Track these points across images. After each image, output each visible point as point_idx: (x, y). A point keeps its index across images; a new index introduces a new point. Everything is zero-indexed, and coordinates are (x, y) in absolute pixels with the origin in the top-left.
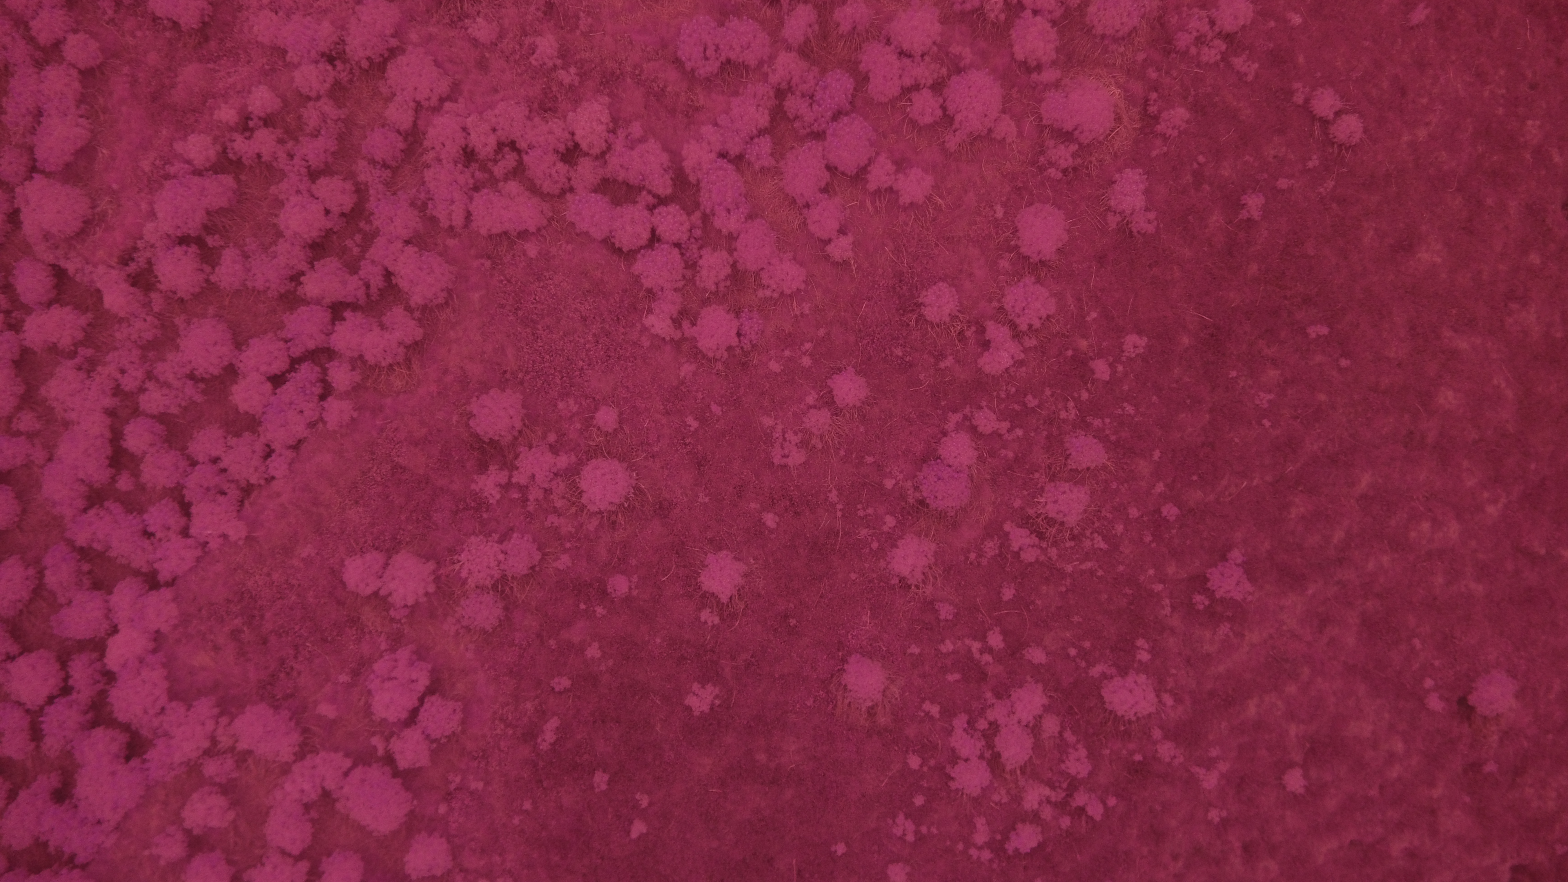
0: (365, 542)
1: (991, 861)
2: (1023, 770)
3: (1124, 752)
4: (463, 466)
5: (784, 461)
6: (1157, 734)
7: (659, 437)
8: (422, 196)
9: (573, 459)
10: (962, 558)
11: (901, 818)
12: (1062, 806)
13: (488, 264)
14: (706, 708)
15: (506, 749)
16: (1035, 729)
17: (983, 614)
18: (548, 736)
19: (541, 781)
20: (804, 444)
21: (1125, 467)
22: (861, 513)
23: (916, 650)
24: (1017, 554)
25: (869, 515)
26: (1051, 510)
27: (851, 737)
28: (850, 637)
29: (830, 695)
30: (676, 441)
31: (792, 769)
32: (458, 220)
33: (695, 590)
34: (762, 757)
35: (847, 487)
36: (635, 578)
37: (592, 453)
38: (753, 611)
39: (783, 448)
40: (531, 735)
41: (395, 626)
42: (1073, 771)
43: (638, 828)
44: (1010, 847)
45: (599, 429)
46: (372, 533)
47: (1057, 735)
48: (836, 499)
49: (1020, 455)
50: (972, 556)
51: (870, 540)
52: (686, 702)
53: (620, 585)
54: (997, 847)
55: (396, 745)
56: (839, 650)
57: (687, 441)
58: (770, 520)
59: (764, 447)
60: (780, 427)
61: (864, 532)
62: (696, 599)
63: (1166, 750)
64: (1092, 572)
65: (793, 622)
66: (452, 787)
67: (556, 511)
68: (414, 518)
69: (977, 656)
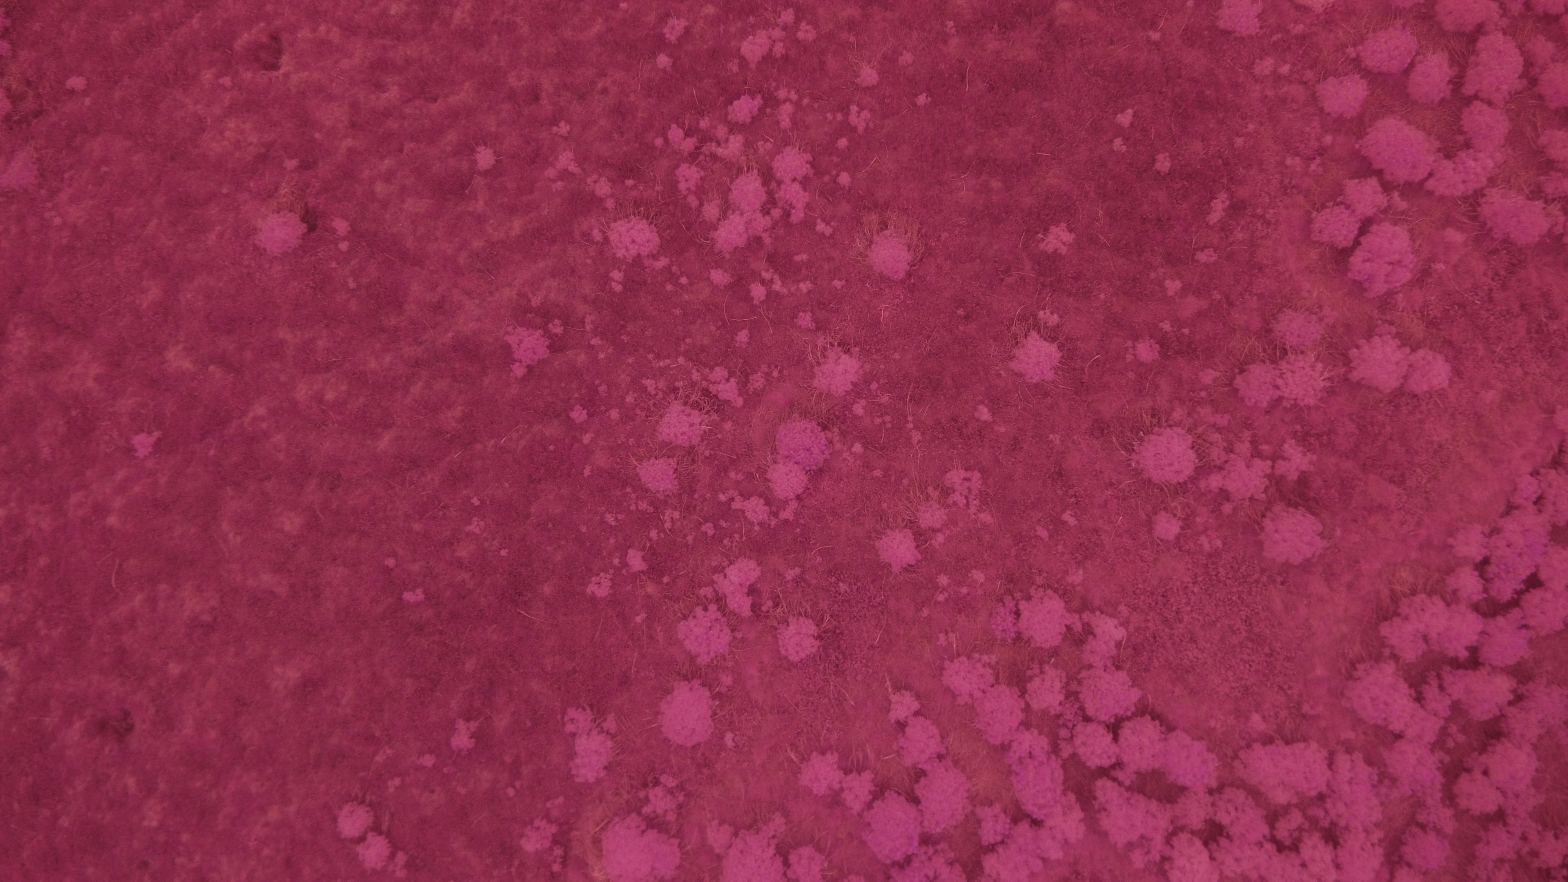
0: (1427, 404)
1: (777, 88)
2: (740, 171)
3: (641, 188)
4: (1326, 481)
5: (968, 474)
6: (610, 204)
7: (1106, 505)
8: (1384, 790)
9: (1202, 485)
10: (785, 372)
11: (861, 129)
12: (706, 138)
13: (1306, 708)
14: (1053, 229)
15: (1263, 195)
16: (726, 208)
17: (768, 318)
18: (1219, 207)
19: (1224, 164)
20: (946, 492)
21: (618, 460)
22: (888, 418)
23: (837, 283)
24: (731, 374)
25: (878, 417)
26: (696, 417)
27: (905, 202)
28: (902, 297)
29: (924, 241)
30: (1087, 500)
31: (964, 173)
32: (1343, 760)
33: (1064, 345)
34: (995, 184)
35: (901, 446)
36: (1129, 357)
37: (1181, 488)
38: (1002, 323)
39: (969, 489)
40: (1236, 208)
41: (1388, 317)
42: (694, 169)
43: (1125, 119)
44: (758, 101)
45: (1175, 515)
46: (1421, 412)
47: (705, 203)
48: (914, 433)
49: (723, 474)
50: (775, 374)
51: (879, 392)
52: (1073, 236)
53: (1146, 351)
54: (771, 101)
55: (1382, 200)
56: (914, 284)
57: (1073, 500)
58: (984, 414)
59: (990, 491)
60: (973, 510)
61: (885, 399)
62: (1062, 336)
63: (603, 188)
64: (658, 357)
65: (960, 312)
66: (1318, 160)
67: (1219, 430)
68: (1376, 428)
69: (776, 277)
